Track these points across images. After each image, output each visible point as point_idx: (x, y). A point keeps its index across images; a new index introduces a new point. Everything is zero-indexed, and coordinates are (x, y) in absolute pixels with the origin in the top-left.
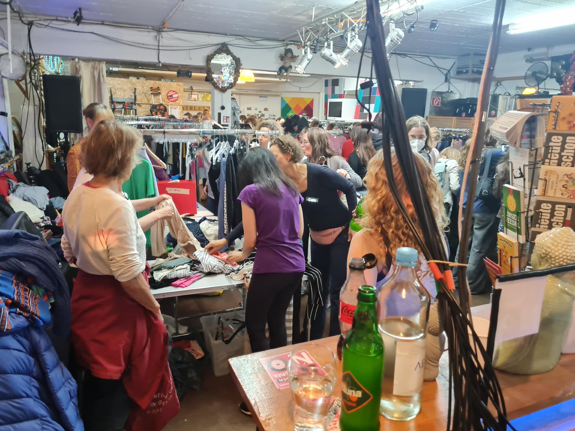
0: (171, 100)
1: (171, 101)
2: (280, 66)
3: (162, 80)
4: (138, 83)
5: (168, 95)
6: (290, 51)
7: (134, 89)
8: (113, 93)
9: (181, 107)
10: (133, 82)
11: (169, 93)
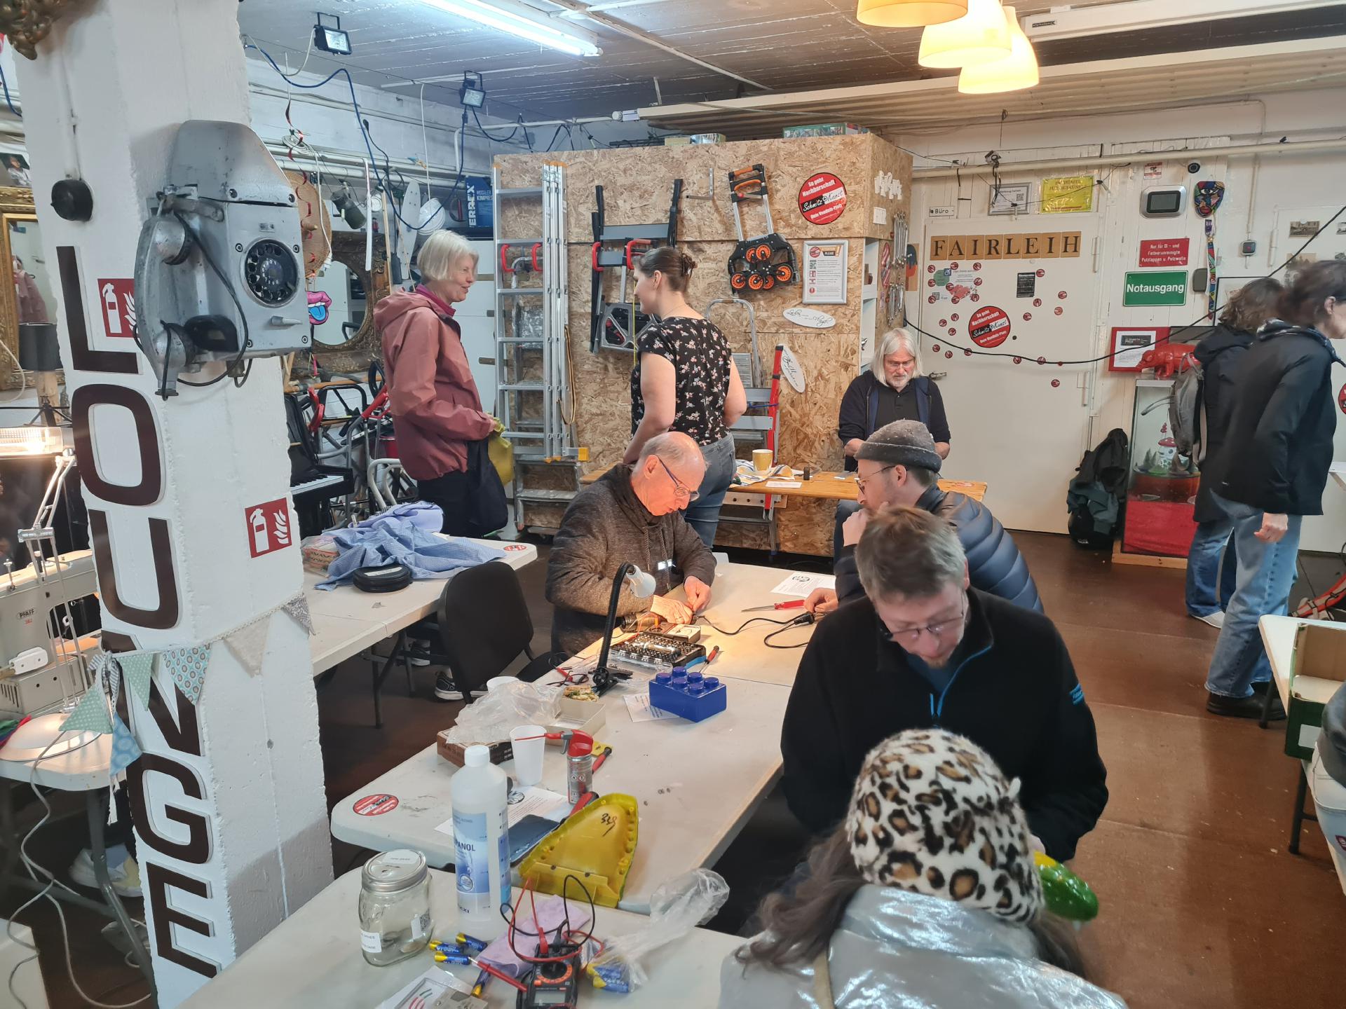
0: (813, 217)
1: (815, 222)
3: (787, 133)
4: (692, 156)
5: (805, 194)
7: (673, 186)
8: (606, 207)
9: (854, 243)
10: (673, 158)
11: (808, 188)
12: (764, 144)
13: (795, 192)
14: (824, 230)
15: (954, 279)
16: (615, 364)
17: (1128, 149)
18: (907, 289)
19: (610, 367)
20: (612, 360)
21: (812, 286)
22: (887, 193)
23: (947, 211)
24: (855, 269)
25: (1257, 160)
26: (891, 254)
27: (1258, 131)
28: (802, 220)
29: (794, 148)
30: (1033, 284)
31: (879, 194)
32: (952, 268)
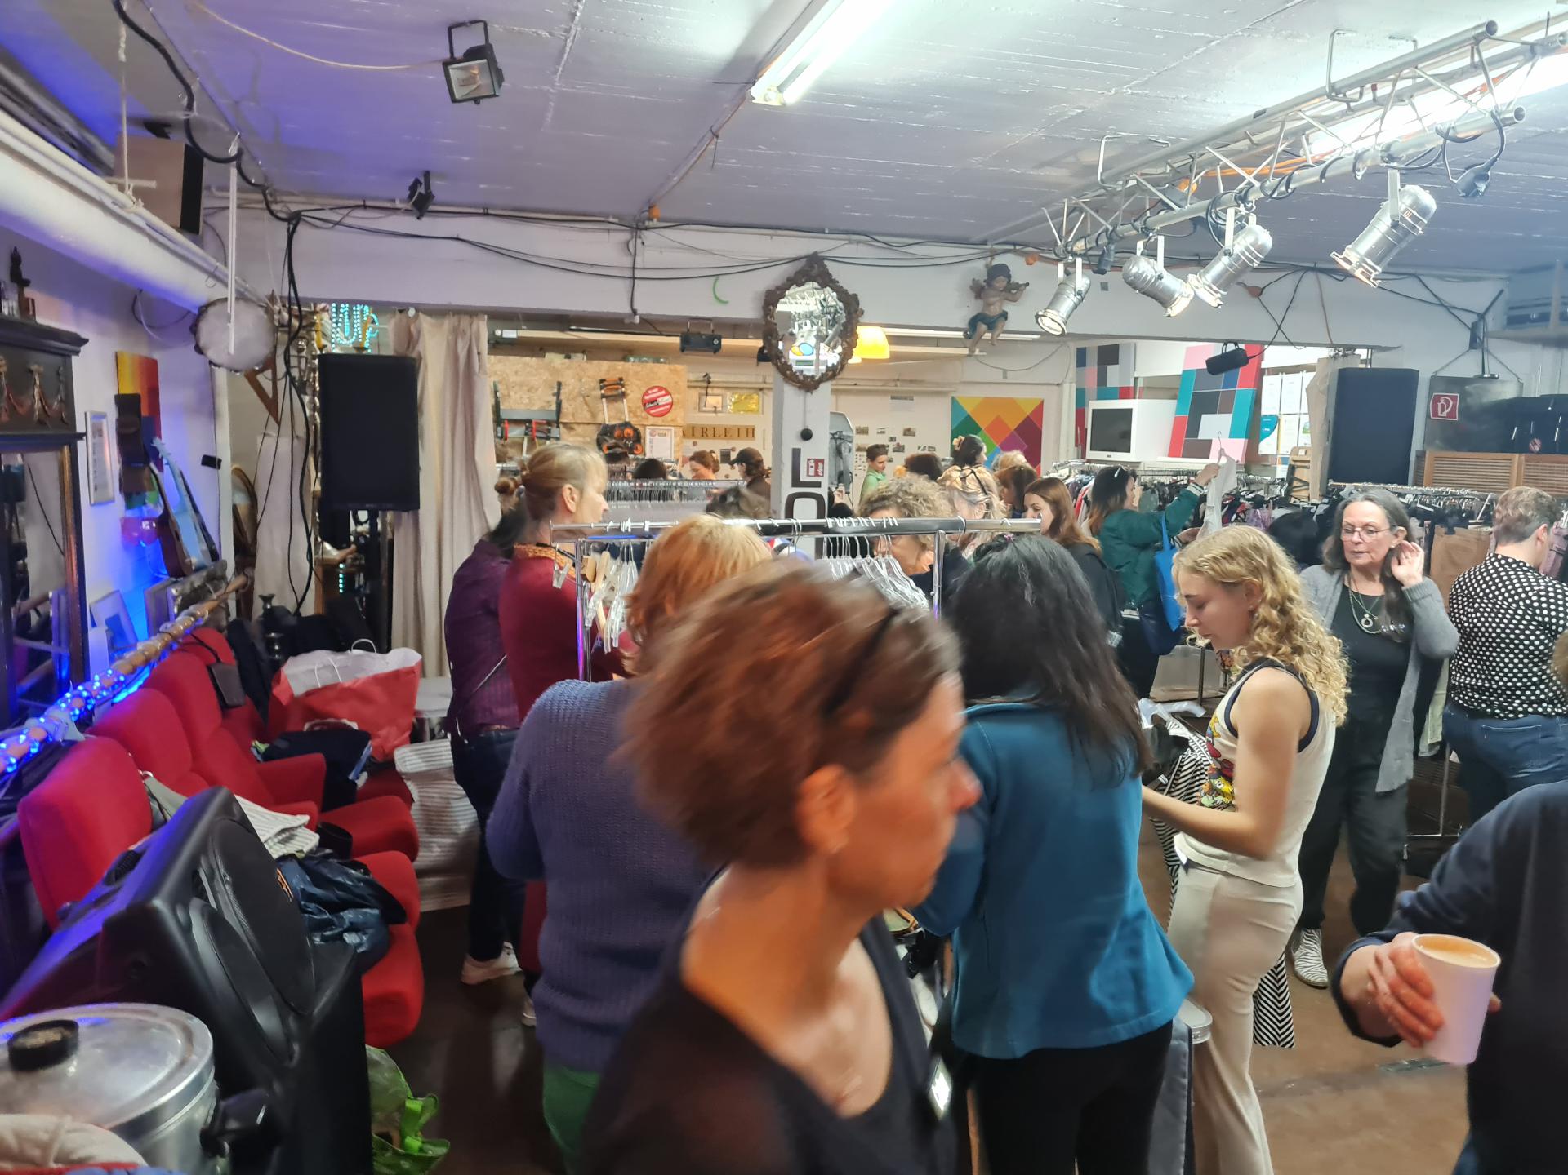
0: (652, 412)
1: (652, 415)
2: (974, 314)
3: (632, 359)
4: (568, 368)
5: (647, 398)
6: (1003, 270)
7: (555, 386)
8: (500, 396)
9: (678, 429)
10: (554, 367)
11: (648, 394)
12: (620, 365)
13: (640, 396)
14: (659, 420)
24: (678, 445)
28: (644, 414)
29: (639, 369)
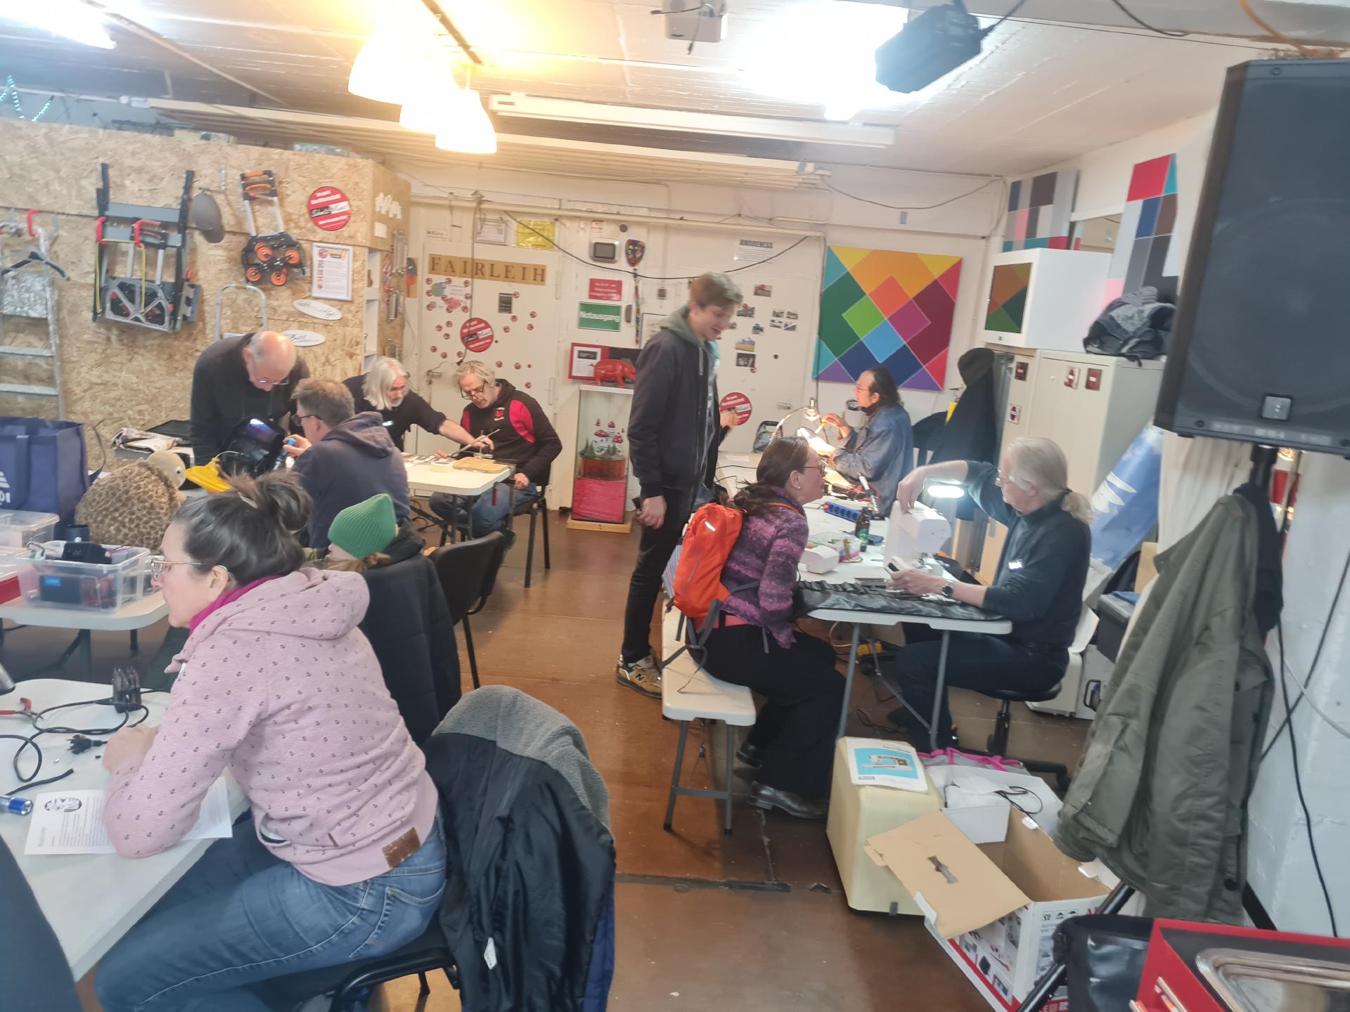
0: (321, 223)
3: (297, 147)
4: (203, 152)
5: (314, 202)
7: (185, 176)
8: (111, 185)
9: (358, 250)
10: (185, 150)
11: (317, 198)
12: (275, 153)
13: (304, 198)
14: (331, 235)
15: (448, 292)
16: (118, 336)
17: (579, 206)
18: (408, 295)
19: (114, 338)
20: (115, 332)
21: (320, 283)
22: (387, 212)
23: (442, 234)
24: (359, 273)
25: (666, 228)
26: (391, 263)
27: (666, 208)
28: (310, 225)
29: (303, 161)
30: (510, 302)
31: (380, 211)
32: (446, 283)
